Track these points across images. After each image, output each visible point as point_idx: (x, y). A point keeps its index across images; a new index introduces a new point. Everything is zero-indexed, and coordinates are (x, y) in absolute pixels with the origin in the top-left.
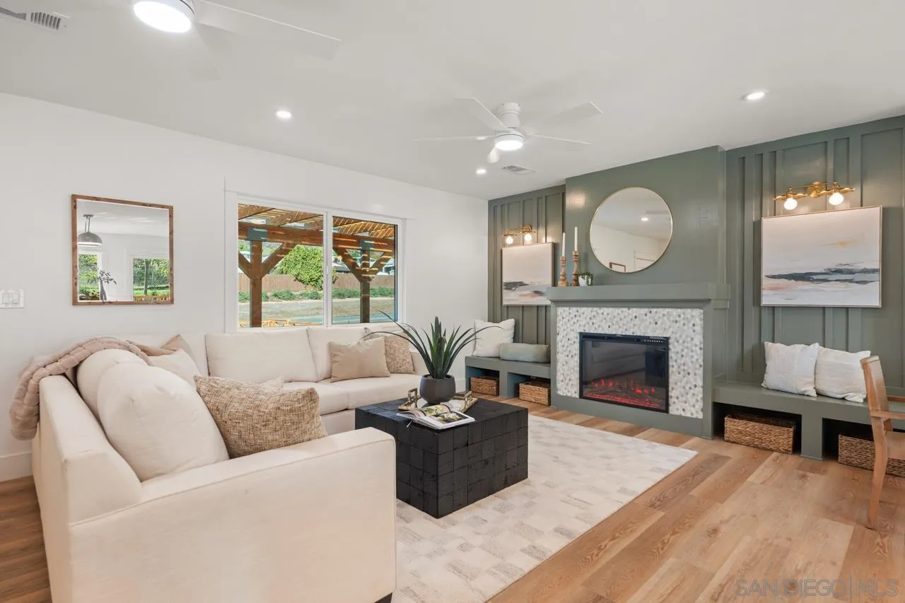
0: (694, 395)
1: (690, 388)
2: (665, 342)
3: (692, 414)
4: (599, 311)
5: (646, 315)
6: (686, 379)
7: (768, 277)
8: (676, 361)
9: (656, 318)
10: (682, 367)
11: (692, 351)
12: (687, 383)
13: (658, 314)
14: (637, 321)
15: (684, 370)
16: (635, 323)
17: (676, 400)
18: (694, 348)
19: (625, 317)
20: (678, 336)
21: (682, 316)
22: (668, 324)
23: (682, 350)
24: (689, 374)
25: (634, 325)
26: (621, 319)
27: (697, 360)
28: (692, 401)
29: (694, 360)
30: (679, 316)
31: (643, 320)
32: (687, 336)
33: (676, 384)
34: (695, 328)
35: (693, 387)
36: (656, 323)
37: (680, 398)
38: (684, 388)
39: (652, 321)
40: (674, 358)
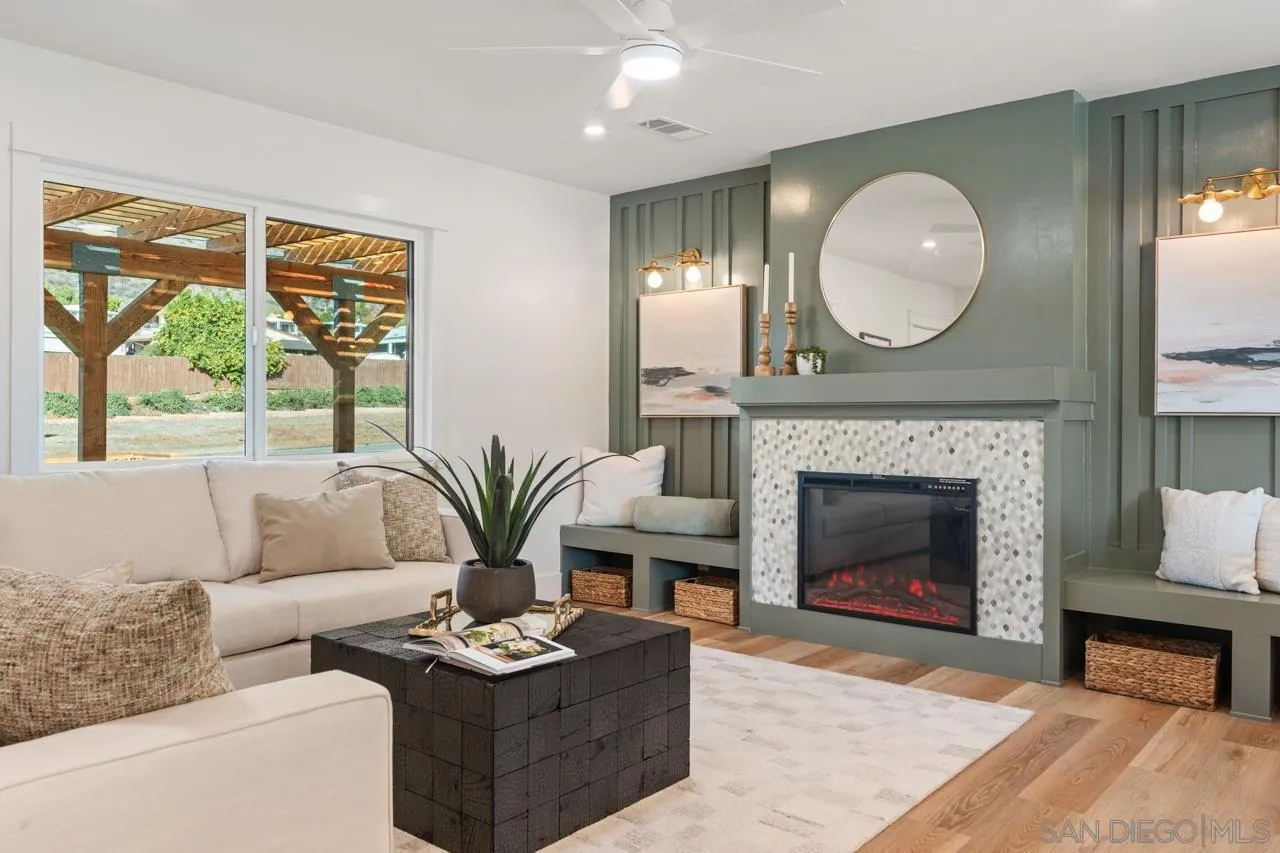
0: (1025, 596)
1: (1019, 583)
2: (969, 490)
3: (1022, 636)
4: (837, 427)
5: (932, 434)
6: (1009, 564)
7: (1167, 356)
8: (990, 528)
9: (952, 440)
10: (1003, 540)
11: (1022, 507)
12: (1012, 572)
13: (955, 432)
14: (914, 448)
15: (1006, 547)
16: (911, 450)
17: (991, 608)
18: (1026, 501)
19: (889, 438)
20: (994, 476)
21: (1004, 436)
22: (976, 452)
23: (1003, 506)
24: (1016, 553)
25: (909, 455)
26: (881, 443)
27: (1032, 525)
28: (1022, 608)
29: (1026, 525)
30: (998, 436)
31: (926, 444)
32: (1012, 478)
33: (991, 574)
34: (1028, 460)
35: (1023, 579)
36: (952, 451)
37: (999, 603)
38: (1007, 581)
39: (943, 445)
40: (988, 522)
